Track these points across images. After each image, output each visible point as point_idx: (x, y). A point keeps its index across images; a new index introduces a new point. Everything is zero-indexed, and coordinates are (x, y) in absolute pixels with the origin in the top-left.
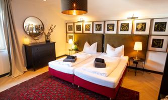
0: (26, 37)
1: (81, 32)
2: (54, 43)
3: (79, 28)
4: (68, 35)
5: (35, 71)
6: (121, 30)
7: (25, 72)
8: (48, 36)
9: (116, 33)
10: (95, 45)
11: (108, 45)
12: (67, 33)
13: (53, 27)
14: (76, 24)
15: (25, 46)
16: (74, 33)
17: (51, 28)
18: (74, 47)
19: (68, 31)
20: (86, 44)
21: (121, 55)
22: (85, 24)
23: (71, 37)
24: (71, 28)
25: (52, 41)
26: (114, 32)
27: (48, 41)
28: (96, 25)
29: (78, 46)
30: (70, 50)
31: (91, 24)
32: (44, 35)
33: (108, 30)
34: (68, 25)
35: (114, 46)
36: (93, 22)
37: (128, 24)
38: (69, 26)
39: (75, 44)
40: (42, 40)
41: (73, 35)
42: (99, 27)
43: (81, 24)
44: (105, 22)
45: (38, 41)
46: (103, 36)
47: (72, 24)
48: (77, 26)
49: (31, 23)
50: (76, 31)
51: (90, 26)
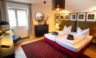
0: (36, 22)
1: (63, 19)
3: (62, 17)
4: (56, 21)
5: (38, 38)
6: (88, 19)
7: (34, 38)
8: (45, 21)
10: (70, 27)
11: (78, 27)
12: (55, 20)
13: (48, 17)
14: (60, 15)
15: (36, 26)
16: (59, 20)
17: (47, 17)
18: (58, 28)
19: (56, 19)
20: (65, 26)
21: (87, 35)
22: (65, 15)
23: (57, 22)
24: (57, 17)
25: (47, 24)
26: (84, 20)
27: (45, 24)
29: (61, 27)
30: (56, 29)
31: (69, 15)
33: (79, 19)
34: (56, 15)
35: (83, 29)
37: (94, 15)
38: (57, 16)
39: (59, 26)
40: (43, 23)
41: (58, 21)
42: (73, 17)
43: (63, 15)
44: (77, 14)
45: (41, 24)
46: (76, 22)
49: (39, 15)
50: (60, 19)
51: (68, 16)
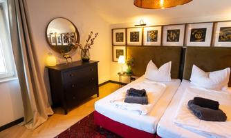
0: (50, 54)
1: (139, 43)
2: (96, 64)
3: (135, 37)
4: (115, 48)
6: (219, 41)
8: (85, 51)
9: (209, 45)
10: (167, 67)
11: (194, 67)
12: (113, 45)
13: (93, 36)
14: (129, 31)
16: (126, 45)
17: (90, 37)
18: (126, 68)
19: (115, 43)
21: (223, 86)
22: (146, 30)
23: (120, 53)
24: (120, 37)
27: (85, 60)
28: (169, 31)
29: (132, 67)
30: (119, 74)
31: (159, 29)
32: (79, 50)
33: (191, 41)
34: (115, 32)
36: (163, 26)
38: (117, 34)
39: (128, 64)
40: (76, 57)
41: (124, 48)
42: (173, 35)
43: (139, 30)
44: (186, 25)
45: (69, 60)
46: (182, 50)
47: (124, 31)
48: (131, 33)
50: (129, 42)
51: (156, 33)
